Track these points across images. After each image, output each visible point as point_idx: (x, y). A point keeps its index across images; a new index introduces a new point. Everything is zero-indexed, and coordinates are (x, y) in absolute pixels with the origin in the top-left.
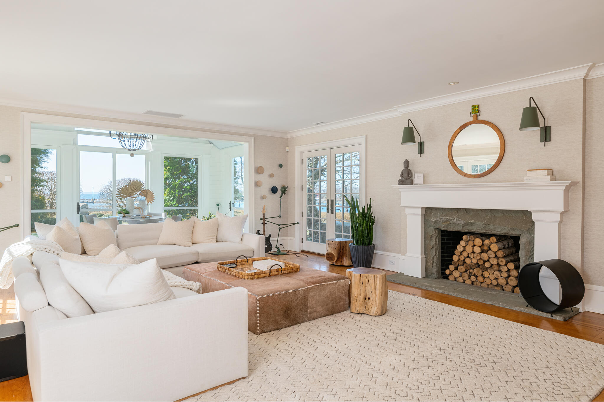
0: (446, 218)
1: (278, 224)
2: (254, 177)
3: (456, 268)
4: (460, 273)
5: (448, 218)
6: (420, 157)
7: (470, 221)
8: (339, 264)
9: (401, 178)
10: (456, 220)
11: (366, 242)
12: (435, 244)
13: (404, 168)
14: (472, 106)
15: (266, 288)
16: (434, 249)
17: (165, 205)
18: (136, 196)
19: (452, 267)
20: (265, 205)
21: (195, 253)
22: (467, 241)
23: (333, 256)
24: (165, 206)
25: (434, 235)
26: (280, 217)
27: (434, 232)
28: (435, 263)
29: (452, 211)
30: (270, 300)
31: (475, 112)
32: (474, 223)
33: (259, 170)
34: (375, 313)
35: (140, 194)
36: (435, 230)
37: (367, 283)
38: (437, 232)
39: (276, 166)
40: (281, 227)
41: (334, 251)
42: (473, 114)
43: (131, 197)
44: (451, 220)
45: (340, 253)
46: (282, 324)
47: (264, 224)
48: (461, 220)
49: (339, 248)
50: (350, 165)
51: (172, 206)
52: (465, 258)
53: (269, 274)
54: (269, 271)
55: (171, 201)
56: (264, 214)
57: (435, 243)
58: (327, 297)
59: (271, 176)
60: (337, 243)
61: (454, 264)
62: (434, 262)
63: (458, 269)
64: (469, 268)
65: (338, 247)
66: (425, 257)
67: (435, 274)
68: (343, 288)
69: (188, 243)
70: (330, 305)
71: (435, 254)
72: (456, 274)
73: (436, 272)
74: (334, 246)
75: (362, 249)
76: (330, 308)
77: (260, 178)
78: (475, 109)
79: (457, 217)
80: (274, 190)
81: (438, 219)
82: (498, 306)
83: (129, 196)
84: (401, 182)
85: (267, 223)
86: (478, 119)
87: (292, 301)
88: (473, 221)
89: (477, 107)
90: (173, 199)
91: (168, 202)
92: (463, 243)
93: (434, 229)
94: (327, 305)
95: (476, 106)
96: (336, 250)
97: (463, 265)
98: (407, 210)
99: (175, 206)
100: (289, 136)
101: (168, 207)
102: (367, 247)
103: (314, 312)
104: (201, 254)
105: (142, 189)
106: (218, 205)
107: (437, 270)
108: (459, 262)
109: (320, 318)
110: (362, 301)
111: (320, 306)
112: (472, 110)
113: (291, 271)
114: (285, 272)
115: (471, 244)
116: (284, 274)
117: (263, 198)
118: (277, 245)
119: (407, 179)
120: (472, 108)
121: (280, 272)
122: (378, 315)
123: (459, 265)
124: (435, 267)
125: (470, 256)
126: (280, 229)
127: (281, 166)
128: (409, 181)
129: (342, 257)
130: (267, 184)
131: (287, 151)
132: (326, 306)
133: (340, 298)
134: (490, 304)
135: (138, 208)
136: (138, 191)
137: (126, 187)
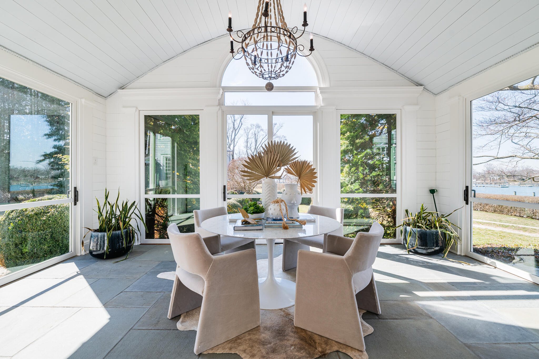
17: (343, 189)
18: (278, 174)
24: (342, 192)
35: (289, 172)
43: (270, 177)
51: (352, 192)
55: (352, 183)
83: (267, 175)
90: (355, 181)
91: (347, 185)
99: (358, 193)
101: (348, 193)
105: (293, 159)
106: (432, 191)
135: (277, 202)
136: (283, 166)
137: (260, 157)
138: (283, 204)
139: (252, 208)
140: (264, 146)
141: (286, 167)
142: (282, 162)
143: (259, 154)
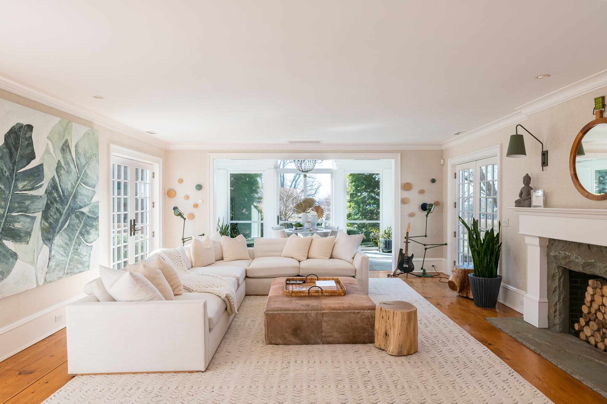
0: (565, 253)
1: (424, 244)
2: (400, 194)
3: (587, 324)
4: (592, 331)
5: (567, 253)
6: (543, 170)
7: (589, 261)
8: (465, 296)
9: (519, 198)
10: (575, 257)
11: (486, 273)
12: (558, 286)
13: (524, 186)
14: (595, 99)
15: (283, 306)
16: (557, 293)
17: (348, 218)
18: (309, 211)
19: (582, 321)
20: (410, 223)
21: (296, 267)
22: (594, 288)
23: (455, 285)
24: (348, 220)
25: (556, 274)
26: (426, 236)
27: (557, 271)
28: (558, 312)
29: (573, 244)
30: (278, 317)
31: (598, 107)
32: (595, 263)
33: (407, 187)
34: (391, 352)
35: (313, 210)
36: (558, 268)
37: (387, 318)
38: (560, 270)
39: (429, 182)
40: (427, 247)
41: (456, 279)
42: (597, 110)
43: (305, 212)
44: (570, 257)
45: (464, 283)
46: (290, 340)
47: (407, 243)
48: (580, 258)
49: (463, 278)
50: (491, 180)
52: (596, 311)
53: (308, 294)
54: (308, 292)
55: (356, 215)
56: (407, 233)
57: (557, 284)
58: (346, 324)
59: (422, 192)
60: (460, 271)
61: (585, 317)
62: (556, 309)
63: (589, 325)
64: (601, 326)
65: (461, 275)
66: (548, 301)
67: (558, 326)
68: (368, 319)
69: (302, 257)
70: (351, 333)
71: (557, 299)
72: (587, 331)
73: (560, 324)
74: (457, 274)
75: (479, 282)
76: (350, 337)
77: (407, 194)
78: (599, 102)
79: (576, 253)
80: (424, 207)
81: (557, 253)
82: (586, 384)
83: (304, 211)
84: (518, 204)
85: (410, 242)
86: (603, 117)
87: (302, 322)
88: (593, 261)
89: (601, 100)
91: (353, 215)
92: (590, 290)
93: (556, 267)
94: (346, 333)
95: (599, 98)
96: (458, 279)
97: (595, 321)
98: (526, 238)
100: (443, 147)
102: (485, 279)
103: (329, 337)
104: (301, 268)
105: (315, 205)
107: (560, 321)
108: (591, 316)
109: (337, 344)
110: (382, 336)
111: (337, 332)
112: (595, 105)
113: (333, 294)
114: (326, 294)
115: (599, 293)
116: (324, 296)
117: (412, 215)
118: (423, 266)
119: (525, 200)
120: (595, 102)
121: (320, 294)
122: (393, 354)
123: (590, 320)
124: (558, 317)
125: (601, 309)
126: (426, 249)
127: (433, 181)
128: (527, 202)
129: (467, 287)
130: (417, 200)
131: (443, 165)
132: (344, 334)
133: (364, 328)
134: (578, 379)
135: (308, 222)
136: (311, 207)
137: (301, 204)
138: (310, 223)
139: (298, 225)
140: (303, 200)
141: (312, 208)
142: (310, 207)
143: (301, 203)
